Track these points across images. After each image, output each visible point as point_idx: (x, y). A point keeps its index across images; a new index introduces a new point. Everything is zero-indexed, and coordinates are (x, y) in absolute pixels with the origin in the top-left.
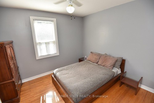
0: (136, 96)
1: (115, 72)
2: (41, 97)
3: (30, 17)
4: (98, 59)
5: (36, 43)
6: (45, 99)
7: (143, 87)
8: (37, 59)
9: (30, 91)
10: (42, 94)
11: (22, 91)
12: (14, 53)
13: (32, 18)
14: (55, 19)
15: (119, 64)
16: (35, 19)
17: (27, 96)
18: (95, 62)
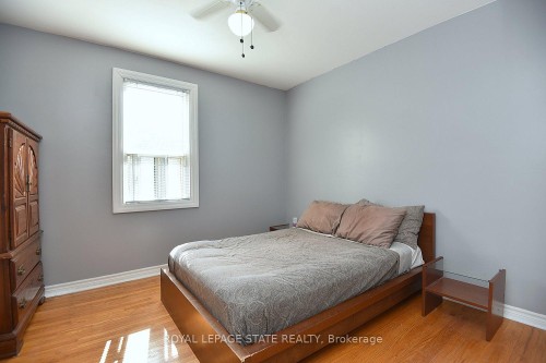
0: (490, 344)
1: (400, 254)
2: (109, 343)
3: (115, 69)
4: (335, 218)
5: (121, 153)
6: (123, 348)
7: (514, 314)
8: (117, 209)
9: (69, 322)
10: (114, 333)
11: (39, 322)
12: (37, 176)
13: (118, 73)
14: (196, 86)
15: (412, 230)
16: (129, 76)
17: (53, 337)
18: (328, 229)
